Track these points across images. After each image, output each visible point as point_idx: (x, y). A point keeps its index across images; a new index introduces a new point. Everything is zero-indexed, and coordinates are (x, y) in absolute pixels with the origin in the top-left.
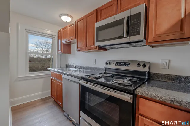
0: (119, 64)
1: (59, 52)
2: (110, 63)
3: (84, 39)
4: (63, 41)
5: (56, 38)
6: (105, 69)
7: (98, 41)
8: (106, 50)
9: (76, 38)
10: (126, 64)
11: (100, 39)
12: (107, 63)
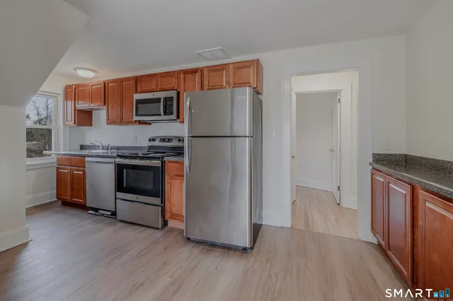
0: (163, 140)
1: (68, 123)
2: (154, 140)
3: (119, 109)
4: (77, 106)
5: (61, 98)
6: (150, 147)
7: (137, 115)
8: (150, 124)
9: (105, 104)
10: (170, 140)
11: (139, 113)
12: (150, 140)
